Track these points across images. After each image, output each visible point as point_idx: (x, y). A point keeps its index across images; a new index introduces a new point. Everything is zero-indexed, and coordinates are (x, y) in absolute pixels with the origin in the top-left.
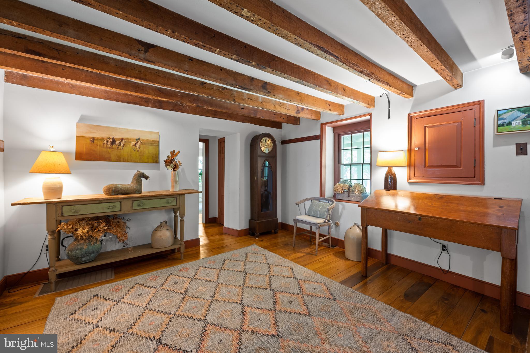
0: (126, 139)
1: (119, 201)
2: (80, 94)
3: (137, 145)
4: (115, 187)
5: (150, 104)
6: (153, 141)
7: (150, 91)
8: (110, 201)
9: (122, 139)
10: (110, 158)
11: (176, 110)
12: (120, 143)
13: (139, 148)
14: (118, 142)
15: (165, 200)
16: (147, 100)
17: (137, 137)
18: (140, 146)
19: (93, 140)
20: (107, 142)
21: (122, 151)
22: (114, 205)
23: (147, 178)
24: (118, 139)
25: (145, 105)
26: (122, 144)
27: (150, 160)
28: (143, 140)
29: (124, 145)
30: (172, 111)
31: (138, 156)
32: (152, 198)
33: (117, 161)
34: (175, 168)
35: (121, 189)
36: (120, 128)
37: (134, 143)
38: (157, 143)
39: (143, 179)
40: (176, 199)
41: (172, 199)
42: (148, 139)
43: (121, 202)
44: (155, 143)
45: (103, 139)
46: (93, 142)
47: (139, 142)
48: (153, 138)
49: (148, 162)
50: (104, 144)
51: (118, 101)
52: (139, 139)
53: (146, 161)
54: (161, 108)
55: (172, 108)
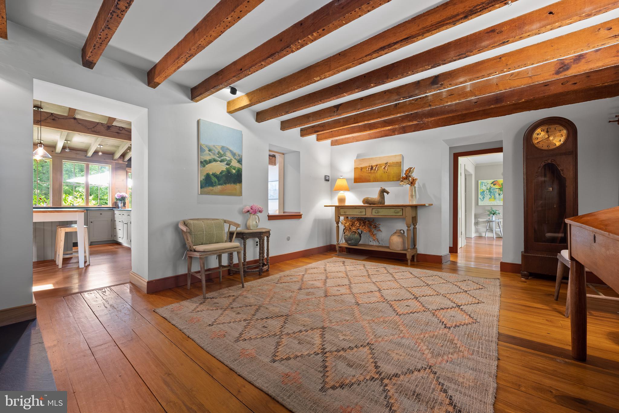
0: (379, 165)
1: (365, 208)
2: (357, 141)
3: (386, 168)
4: (367, 200)
5: (396, 133)
6: (397, 163)
7: (379, 125)
8: (360, 208)
9: (377, 165)
10: (370, 180)
11: (417, 130)
12: (376, 168)
13: (387, 170)
14: (374, 168)
15: (393, 210)
16: (394, 130)
17: (386, 162)
18: (388, 168)
19: (362, 169)
20: (369, 169)
21: (377, 174)
22: (362, 210)
23: (388, 193)
24: (374, 166)
25: (393, 135)
26: (377, 169)
27: (395, 178)
28: (390, 163)
29: (378, 169)
30: (414, 132)
31: (386, 176)
32: (384, 208)
33: (374, 181)
34: (412, 183)
35: (370, 201)
36: (375, 158)
37: (384, 167)
38: (400, 164)
39: (385, 194)
40: (402, 210)
41: (399, 210)
42: (393, 161)
43: (365, 209)
44: (399, 164)
45: (366, 167)
46: (362, 170)
47: (387, 166)
48: (398, 160)
49: (393, 181)
50: (367, 170)
51: (375, 138)
52: (387, 163)
53: (392, 180)
54: (405, 132)
55: (414, 129)
